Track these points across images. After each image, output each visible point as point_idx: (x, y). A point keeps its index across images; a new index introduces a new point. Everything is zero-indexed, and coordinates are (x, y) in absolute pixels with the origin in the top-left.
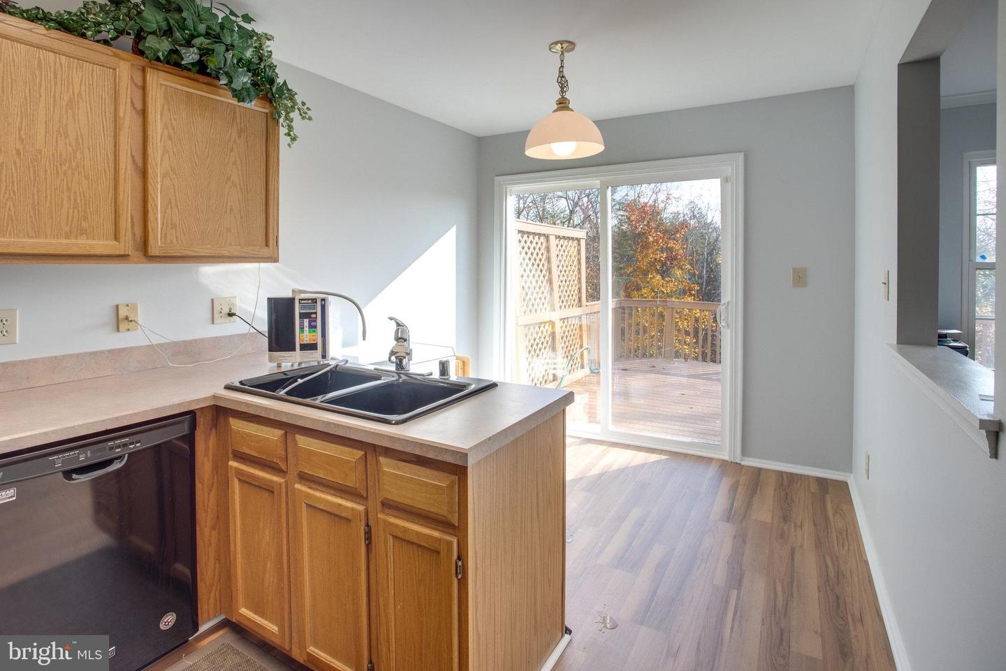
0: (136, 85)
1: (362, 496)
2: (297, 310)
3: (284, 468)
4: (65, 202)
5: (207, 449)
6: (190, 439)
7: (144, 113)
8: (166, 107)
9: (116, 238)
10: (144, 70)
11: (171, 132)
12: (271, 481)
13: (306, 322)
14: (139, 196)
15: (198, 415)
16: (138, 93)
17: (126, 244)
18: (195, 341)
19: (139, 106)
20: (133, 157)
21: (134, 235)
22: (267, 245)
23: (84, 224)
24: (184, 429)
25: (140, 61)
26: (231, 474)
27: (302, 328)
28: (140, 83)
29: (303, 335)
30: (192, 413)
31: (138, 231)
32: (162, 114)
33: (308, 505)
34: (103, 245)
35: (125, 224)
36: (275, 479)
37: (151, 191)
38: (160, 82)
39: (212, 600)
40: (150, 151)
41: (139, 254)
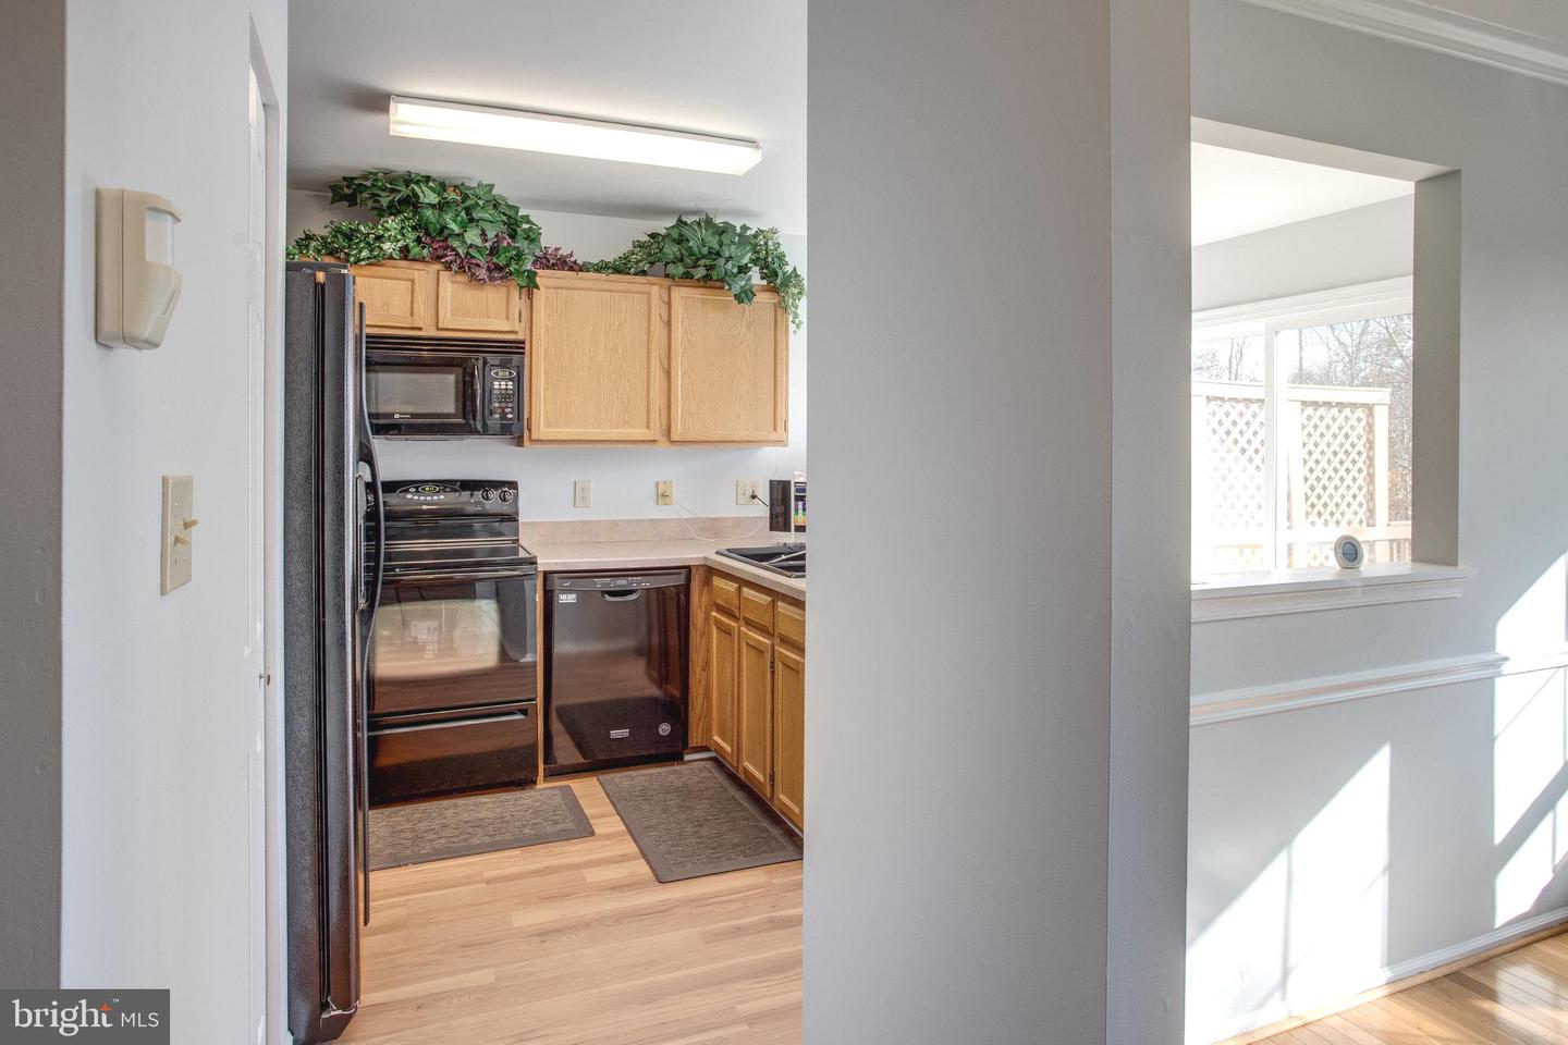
0: (663, 302)
1: (769, 633)
2: (793, 493)
3: (737, 614)
4: (616, 401)
5: (700, 601)
6: (687, 588)
7: (669, 323)
8: (686, 315)
9: (648, 427)
10: (669, 289)
11: (690, 336)
12: (729, 625)
13: (800, 503)
14: (665, 392)
15: (694, 571)
16: (665, 307)
17: (655, 432)
18: (720, 519)
19: (665, 318)
20: (660, 360)
21: (661, 424)
22: (775, 429)
23: (627, 418)
24: (680, 580)
25: (668, 282)
26: (712, 621)
27: (797, 510)
28: (666, 300)
29: (796, 518)
30: (688, 568)
31: (664, 422)
32: (682, 322)
33: (747, 644)
34: (639, 433)
35: (655, 416)
36: (733, 623)
37: (673, 387)
38: (681, 294)
39: (700, 730)
40: (673, 356)
41: (665, 439)
